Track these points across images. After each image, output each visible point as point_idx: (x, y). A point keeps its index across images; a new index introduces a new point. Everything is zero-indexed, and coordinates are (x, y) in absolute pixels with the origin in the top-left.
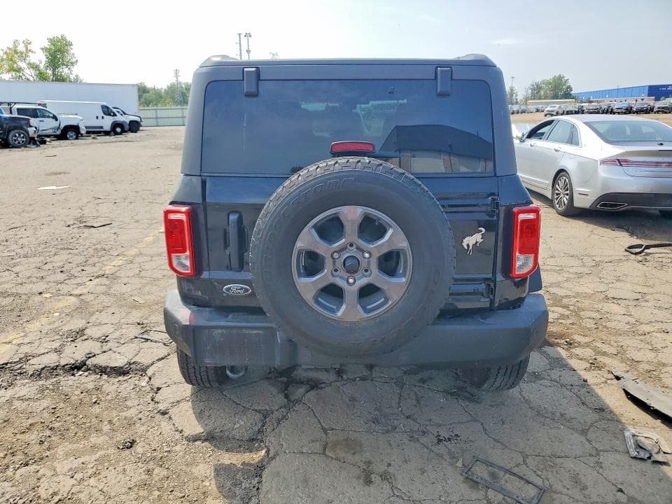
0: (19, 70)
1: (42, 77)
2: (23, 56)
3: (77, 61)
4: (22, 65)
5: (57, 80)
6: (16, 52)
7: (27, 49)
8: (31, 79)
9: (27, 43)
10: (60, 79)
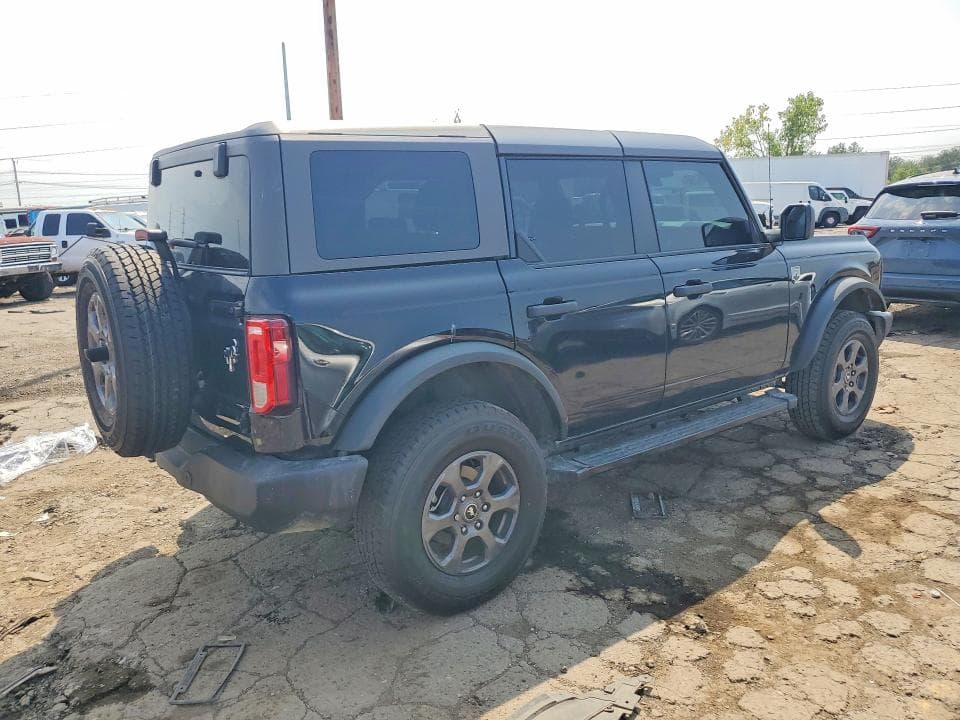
0: (749, 145)
1: (774, 151)
2: (755, 126)
3: (826, 125)
4: (752, 137)
5: (794, 153)
6: (748, 122)
7: (762, 116)
8: (761, 155)
9: (764, 108)
10: (797, 152)
